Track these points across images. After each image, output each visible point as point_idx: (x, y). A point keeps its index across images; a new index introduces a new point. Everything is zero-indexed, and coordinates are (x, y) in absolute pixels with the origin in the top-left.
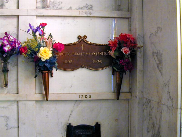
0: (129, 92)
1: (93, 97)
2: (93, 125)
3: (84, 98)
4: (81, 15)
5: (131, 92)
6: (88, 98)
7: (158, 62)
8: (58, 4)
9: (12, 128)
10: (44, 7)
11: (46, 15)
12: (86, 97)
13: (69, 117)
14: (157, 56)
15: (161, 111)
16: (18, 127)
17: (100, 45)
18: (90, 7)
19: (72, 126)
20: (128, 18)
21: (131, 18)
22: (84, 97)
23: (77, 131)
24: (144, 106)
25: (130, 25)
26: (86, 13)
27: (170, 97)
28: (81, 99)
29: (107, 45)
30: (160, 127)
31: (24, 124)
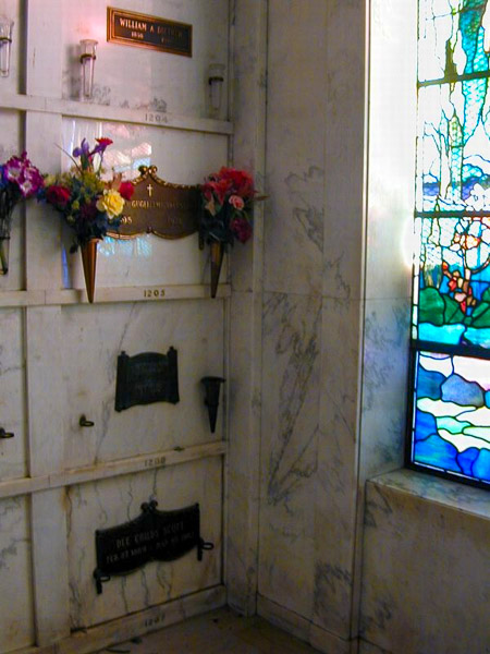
0: (227, 283)
1: (169, 294)
2: (164, 352)
3: (153, 297)
4: (148, 122)
5: (231, 284)
6: (160, 297)
7: (308, 226)
8: (102, 91)
9: (9, 369)
10: (75, 96)
11: (83, 115)
12: (156, 293)
13: (123, 337)
14: (307, 216)
15: (318, 309)
16: (25, 366)
17: (180, 188)
18: (161, 104)
19: (127, 357)
20: (228, 136)
21: (233, 135)
22: (153, 294)
23: (138, 366)
24: (266, 308)
25: (230, 149)
26: (158, 118)
27: (343, 284)
28: (147, 298)
29: (192, 188)
30: (315, 336)
31: (38, 358)
